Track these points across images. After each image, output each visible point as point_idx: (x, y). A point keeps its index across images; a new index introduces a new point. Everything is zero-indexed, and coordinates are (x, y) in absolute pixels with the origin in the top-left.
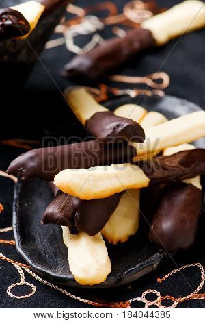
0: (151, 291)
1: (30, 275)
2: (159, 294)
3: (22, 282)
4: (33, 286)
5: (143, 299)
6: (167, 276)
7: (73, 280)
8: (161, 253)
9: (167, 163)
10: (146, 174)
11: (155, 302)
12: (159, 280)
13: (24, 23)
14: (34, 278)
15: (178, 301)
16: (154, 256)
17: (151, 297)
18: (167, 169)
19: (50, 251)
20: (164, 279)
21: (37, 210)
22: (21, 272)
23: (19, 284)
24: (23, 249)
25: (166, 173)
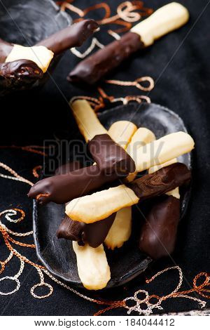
0: (141, 291)
1: (48, 276)
2: (147, 293)
3: (42, 283)
4: (50, 286)
5: (135, 298)
6: (153, 278)
7: (82, 284)
8: (148, 259)
9: (153, 182)
10: (137, 194)
11: (144, 300)
12: (147, 282)
13: (38, 72)
14: (51, 279)
15: (162, 299)
16: (143, 262)
17: (141, 296)
18: (152, 188)
19: (63, 256)
20: (151, 280)
21: (51, 217)
22: (41, 274)
23: (40, 285)
24: (42, 256)
25: (152, 191)
